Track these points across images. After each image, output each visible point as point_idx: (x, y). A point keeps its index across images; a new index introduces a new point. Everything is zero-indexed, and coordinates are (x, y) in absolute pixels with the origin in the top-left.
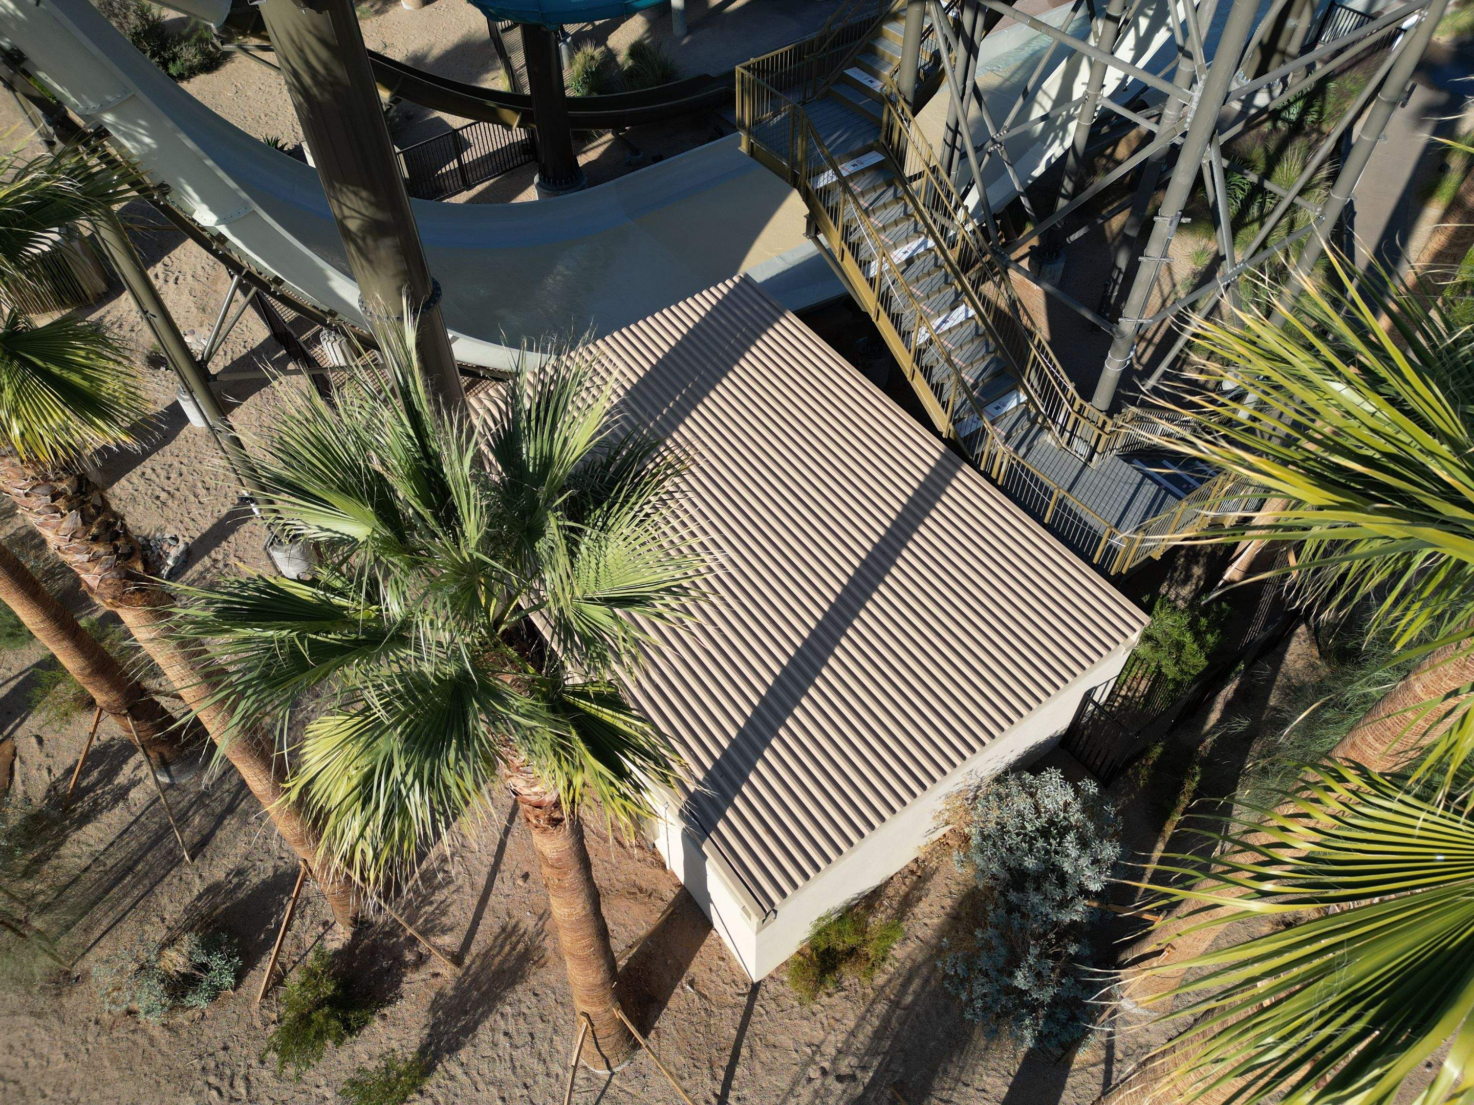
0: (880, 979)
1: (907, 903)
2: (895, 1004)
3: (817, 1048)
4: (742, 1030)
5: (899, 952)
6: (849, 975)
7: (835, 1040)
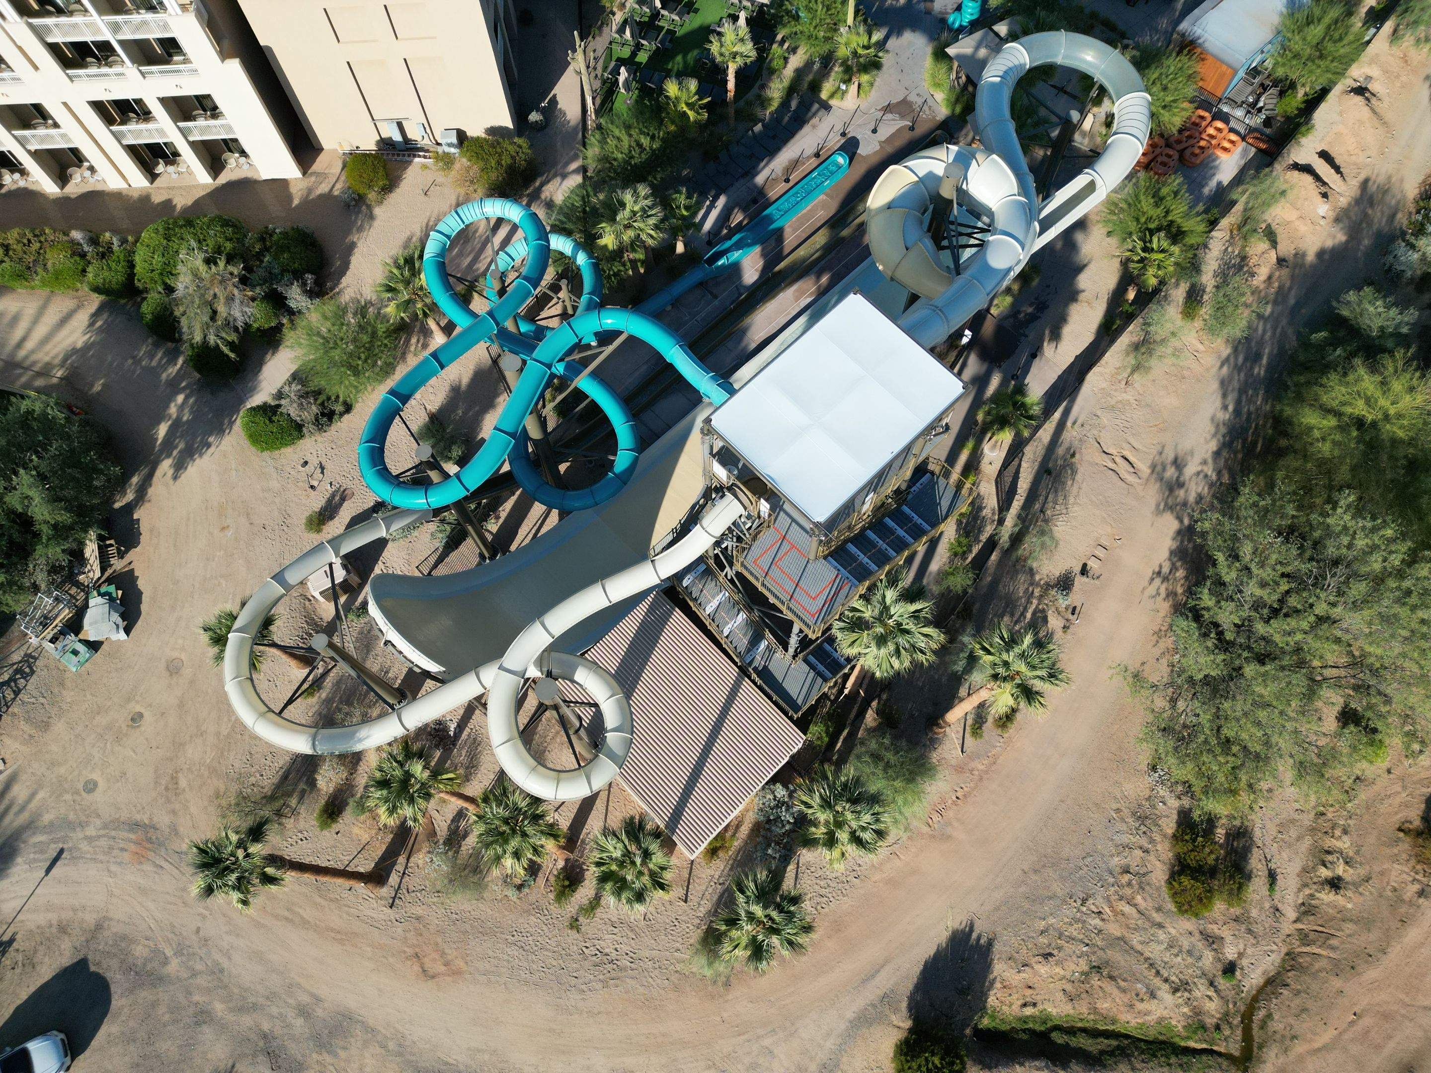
0: (730, 853)
1: (738, 827)
2: (735, 860)
3: (712, 876)
4: (690, 874)
5: (736, 844)
6: (721, 854)
7: (718, 873)
